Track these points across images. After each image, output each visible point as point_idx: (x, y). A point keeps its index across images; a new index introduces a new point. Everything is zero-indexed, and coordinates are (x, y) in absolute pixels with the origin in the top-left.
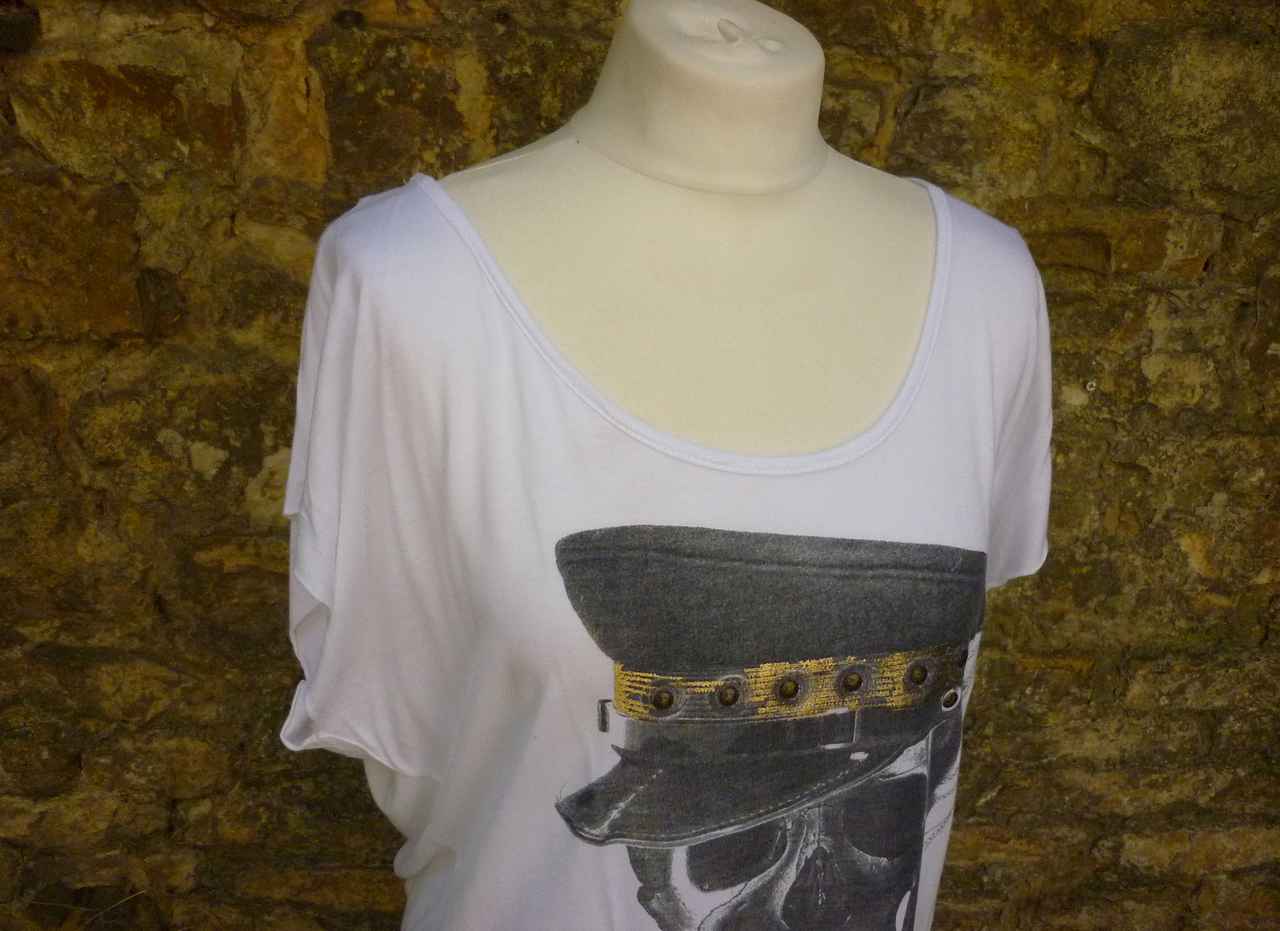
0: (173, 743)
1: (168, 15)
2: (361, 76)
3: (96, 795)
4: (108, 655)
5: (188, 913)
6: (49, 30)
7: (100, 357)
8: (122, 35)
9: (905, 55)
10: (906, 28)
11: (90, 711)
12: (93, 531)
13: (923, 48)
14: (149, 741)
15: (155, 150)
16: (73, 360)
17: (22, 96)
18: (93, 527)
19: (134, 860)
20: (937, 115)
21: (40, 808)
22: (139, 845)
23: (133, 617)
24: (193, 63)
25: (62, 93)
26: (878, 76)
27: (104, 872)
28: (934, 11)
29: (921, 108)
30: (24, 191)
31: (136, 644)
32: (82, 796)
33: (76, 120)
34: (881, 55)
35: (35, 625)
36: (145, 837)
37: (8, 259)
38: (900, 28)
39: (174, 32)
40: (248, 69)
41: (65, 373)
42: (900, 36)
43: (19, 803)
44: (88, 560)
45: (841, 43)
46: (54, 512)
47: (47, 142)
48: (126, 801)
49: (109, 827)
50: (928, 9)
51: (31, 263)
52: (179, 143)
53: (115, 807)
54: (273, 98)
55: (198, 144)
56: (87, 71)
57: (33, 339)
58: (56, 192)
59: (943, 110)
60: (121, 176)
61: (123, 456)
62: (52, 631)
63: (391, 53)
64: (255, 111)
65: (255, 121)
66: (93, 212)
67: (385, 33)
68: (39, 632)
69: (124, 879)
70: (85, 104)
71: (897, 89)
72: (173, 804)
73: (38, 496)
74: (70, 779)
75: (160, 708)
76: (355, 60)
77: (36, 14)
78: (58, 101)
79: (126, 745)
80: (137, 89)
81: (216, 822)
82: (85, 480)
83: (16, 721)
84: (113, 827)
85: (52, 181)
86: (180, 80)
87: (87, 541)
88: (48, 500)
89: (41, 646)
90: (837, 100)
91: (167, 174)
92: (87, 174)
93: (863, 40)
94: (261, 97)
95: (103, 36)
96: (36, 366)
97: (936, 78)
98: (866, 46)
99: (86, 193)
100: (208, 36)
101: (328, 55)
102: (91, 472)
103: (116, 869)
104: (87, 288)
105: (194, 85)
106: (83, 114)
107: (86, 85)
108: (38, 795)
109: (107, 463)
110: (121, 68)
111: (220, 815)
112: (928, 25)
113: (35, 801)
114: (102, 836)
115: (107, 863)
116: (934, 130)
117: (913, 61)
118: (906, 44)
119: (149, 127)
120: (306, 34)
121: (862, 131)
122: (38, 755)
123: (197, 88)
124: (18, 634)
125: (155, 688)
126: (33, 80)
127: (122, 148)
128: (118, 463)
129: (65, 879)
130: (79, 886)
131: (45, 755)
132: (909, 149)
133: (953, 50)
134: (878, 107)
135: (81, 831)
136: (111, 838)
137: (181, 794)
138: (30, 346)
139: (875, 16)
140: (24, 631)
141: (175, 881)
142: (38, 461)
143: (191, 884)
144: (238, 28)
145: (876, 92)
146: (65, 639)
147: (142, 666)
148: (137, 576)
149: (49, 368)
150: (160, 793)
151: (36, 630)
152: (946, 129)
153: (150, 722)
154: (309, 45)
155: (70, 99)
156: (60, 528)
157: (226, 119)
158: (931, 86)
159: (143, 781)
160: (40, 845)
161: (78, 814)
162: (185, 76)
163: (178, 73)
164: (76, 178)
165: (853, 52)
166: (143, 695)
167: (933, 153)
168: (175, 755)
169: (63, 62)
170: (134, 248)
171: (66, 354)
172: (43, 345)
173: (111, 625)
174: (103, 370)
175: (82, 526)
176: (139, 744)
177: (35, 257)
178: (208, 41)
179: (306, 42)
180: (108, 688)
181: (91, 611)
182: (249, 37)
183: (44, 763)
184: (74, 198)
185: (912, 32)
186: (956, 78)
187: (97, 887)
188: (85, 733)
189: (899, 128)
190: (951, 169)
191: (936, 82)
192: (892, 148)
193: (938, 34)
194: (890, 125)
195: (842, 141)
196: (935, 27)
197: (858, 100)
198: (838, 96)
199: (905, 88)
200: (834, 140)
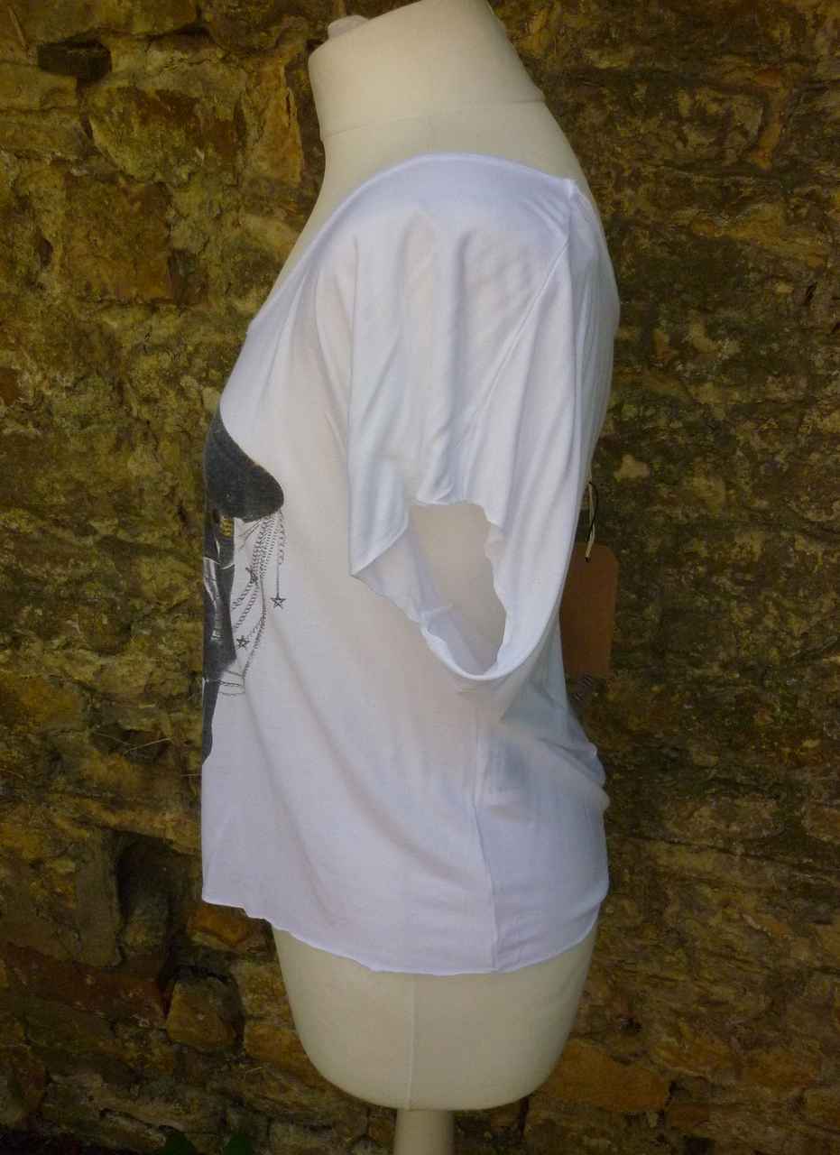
0: (190, 626)
1: (197, 50)
3: (140, 658)
4: (150, 550)
6: (117, 65)
7: (147, 319)
8: (161, 67)
9: (788, 61)
10: (788, 30)
11: (135, 592)
12: (139, 452)
13: (807, 53)
14: (174, 622)
15: (183, 156)
16: (130, 319)
17: (97, 117)
18: (139, 450)
19: (164, 714)
20: (819, 116)
21: (102, 661)
22: (169, 703)
23: (165, 522)
24: (208, 86)
25: (119, 113)
26: (766, 82)
27: (145, 720)
28: (816, 16)
29: (801, 112)
30: (94, 188)
31: (169, 544)
32: (130, 658)
33: (128, 133)
34: (766, 62)
35: (102, 520)
36: (172, 697)
37: (85, 239)
38: (782, 34)
39: (198, 63)
40: (248, 91)
41: (125, 328)
42: (782, 43)
43: (90, 656)
44: (135, 473)
45: (730, 52)
46: (113, 435)
47: (111, 150)
48: (159, 667)
49: (147, 685)
50: (809, 16)
51: (100, 243)
52: (198, 151)
53: (151, 670)
54: (268, 114)
55: (210, 151)
56: (134, 94)
57: (101, 302)
58: (114, 189)
59: (823, 112)
60: (159, 177)
61: (158, 395)
62: (114, 527)
64: (254, 124)
65: (253, 133)
66: (138, 205)
68: (103, 527)
69: (156, 727)
70: (133, 121)
71: (783, 93)
72: (192, 675)
73: (101, 422)
74: (123, 643)
75: (184, 597)
77: (108, 53)
78: (116, 119)
79: (161, 623)
80: (169, 108)
82: (135, 413)
83: (90, 593)
84: (149, 686)
85: (111, 180)
86: (197, 100)
87: (135, 460)
88: (109, 426)
89: (105, 538)
90: (721, 105)
91: (190, 175)
92: (137, 176)
93: (748, 48)
94: (259, 114)
95: (149, 68)
96: (105, 323)
97: (820, 82)
98: (750, 54)
99: (136, 189)
100: (221, 65)
101: (299, 78)
102: (139, 407)
103: (153, 720)
104: (135, 263)
105: (207, 104)
106: (133, 128)
107: (133, 104)
108: (102, 652)
109: (147, 400)
110: (158, 92)
112: (811, 31)
113: (100, 656)
114: (141, 690)
115: (148, 714)
116: (816, 132)
117: (796, 66)
118: (789, 50)
119: (177, 139)
120: (287, 60)
121: (745, 134)
122: (101, 621)
123: (209, 106)
124: (92, 527)
125: (179, 580)
126: (100, 102)
127: (160, 155)
128: (156, 401)
129: (120, 721)
130: (129, 727)
131: (105, 621)
132: (793, 150)
134: (761, 112)
135: (128, 684)
136: (148, 693)
137: (196, 667)
138: (100, 306)
139: (758, 24)
140: (96, 525)
141: (192, 736)
142: (104, 395)
144: (242, 59)
145: (762, 99)
146: (122, 535)
147: (171, 560)
148: (167, 490)
149: (115, 325)
150: (183, 664)
151: (103, 525)
152: (829, 131)
153: (177, 605)
154: (289, 69)
155: (124, 117)
156: (117, 447)
157: (230, 131)
158: (817, 88)
159: (171, 652)
160: (100, 690)
161: (125, 671)
162: (201, 97)
163: (196, 95)
164: (129, 178)
165: (743, 61)
166: (171, 585)
167: (816, 153)
168: (192, 636)
169: (119, 89)
170: (166, 233)
171: (125, 314)
172: (110, 306)
173: (153, 527)
174: (148, 327)
175: (133, 447)
176: (168, 624)
177: (103, 238)
178: (222, 70)
179: (286, 68)
180: (146, 576)
181: (137, 515)
182: (249, 65)
183: (104, 628)
184: (126, 193)
185: (794, 38)
187: (141, 731)
188: (134, 610)
189: (783, 131)
190: (834, 169)
191: (818, 86)
192: (778, 151)
193: (821, 40)
194: (776, 129)
195: (727, 144)
196: (816, 33)
197: (742, 104)
198: (721, 101)
199: (791, 92)
200: (720, 142)
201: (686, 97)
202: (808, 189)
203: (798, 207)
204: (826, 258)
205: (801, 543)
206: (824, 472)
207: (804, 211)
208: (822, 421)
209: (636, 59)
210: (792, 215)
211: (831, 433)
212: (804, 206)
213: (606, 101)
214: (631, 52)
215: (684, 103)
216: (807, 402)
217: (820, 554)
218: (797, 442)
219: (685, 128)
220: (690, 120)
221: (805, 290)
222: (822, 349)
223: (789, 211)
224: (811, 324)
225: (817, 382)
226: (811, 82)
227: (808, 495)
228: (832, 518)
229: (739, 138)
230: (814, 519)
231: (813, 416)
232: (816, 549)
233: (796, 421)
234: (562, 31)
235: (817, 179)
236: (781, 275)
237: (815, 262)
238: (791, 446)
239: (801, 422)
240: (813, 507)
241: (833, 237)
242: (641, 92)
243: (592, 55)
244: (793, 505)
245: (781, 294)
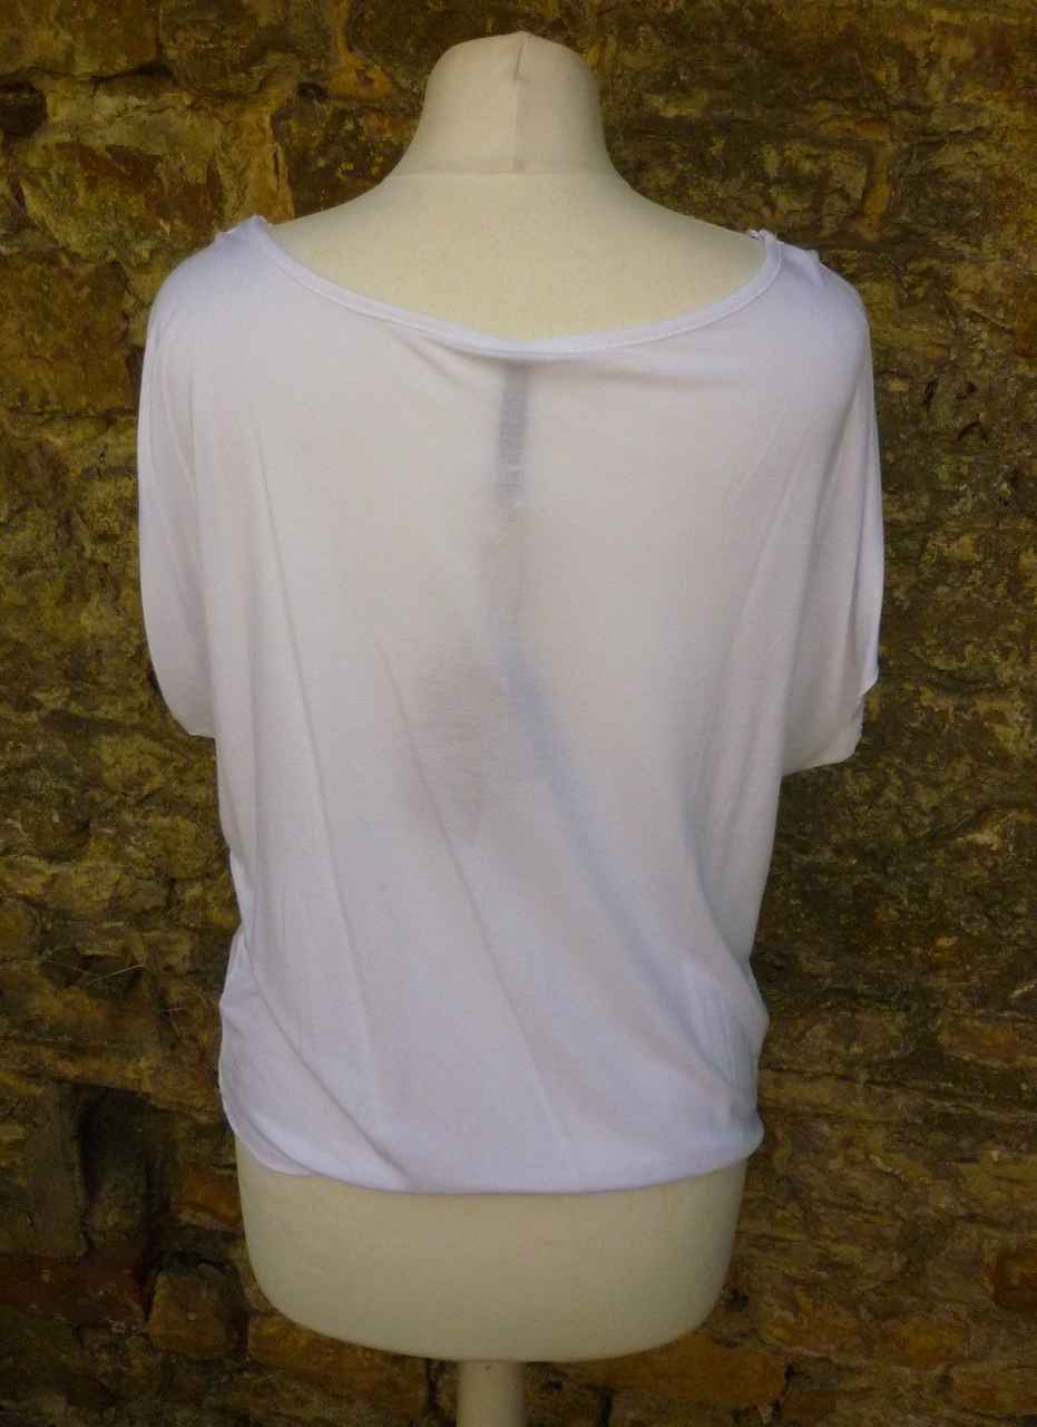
0: (166, 821)
1: (156, 95)
2: (322, 152)
3: (102, 864)
4: (112, 727)
5: (183, 994)
6: (55, 115)
7: (101, 433)
8: (112, 116)
9: (896, 108)
10: (895, 73)
11: (94, 781)
12: (95, 604)
13: (919, 101)
14: (145, 816)
15: (143, 228)
16: (79, 436)
17: (28, 179)
18: (96, 598)
19: (135, 935)
20: (935, 176)
21: (54, 869)
22: (141, 919)
23: (131, 691)
24: (173, 141)
25: (58, 174)
26: (870, 135)
27: (110, 943)
28: (928, 55)
29: (915, 168)
30: (29, 269)
31: (136, 718)
32: (90, 864)
33: (72, 200)
34: (868, 109)
35: (49, 691)
36: (144, 911)
37: (19, 335)
38: (888, 77)
39: (160, 111)
40: (225, 147)
41: (73, 447)
42: (888, 86)
43: (36, 863)
44: (90, 631)
45: (826, 98)
46: (61, 581)
47: (50, 221)
48: (127, 874)
49: (112, 898)
50: (920, 54)
51: (38, 340)
52: (161, 222)
53: (117, 877)
54: (251, 175)
55: (178, 222)
56: (79, 152)
57: (41, 414)
58: (55, 270)
59: (940, 170)
60: (113, 255)
61: (117, 530)
62: (64, 699)
63: (349, 126)
64: (233, 189)
65: (232, 198)
66: (87, 290)
67: (340, 105)
68: (52, 699)
69: (125, 950)
70: (77, 184)
71: (891, 148)
72: (172, 882)
73: (45, 567)
74: (80, 845)
75: (156, 785)
76: (314, 134)
77: (43, 98)
78: (55, 182)
79: (128, 818)
80: (123, 169)
81: (206, 906)
82: (88, 553)
83: (35, 783)
84: (116, 898)
85: (51, 259)
86: (158, 158)
87: (90, 613)
88: (57, 570)
89: (54, 712)
90: (816, 163)
91: (153, 253)
92: (84, 253)
93: (847, 93)
94: (239, 174)
95: (97, 118)
96: (47, 440)
97: (935, 133)
98: (849, 99)
99: (83, 271)
100: (189, 113)
101: (289, 130)
102: (94, 547)
103: (121, 941)
104: (84, 364)
105: (172, 163)
106: (76, 193)
107: (78, 165)
108: (52, 857)
109: (104, 537)
110: (109, 149)
111: (209, 898)
112: (923, 73)
113: (50, 862)
114: (105, 905)
115: (114, 934)
116: (932, 196)
117: (906, 115)
118: (897, 95)
119: (135, 207)
120: (274, 106)
121: (847, 198)
122: (50, 819)
123: (175, 166)
124: (34, 699)
125: (149, 763)
126: (34, 161)
127: (113, 227)
128: (116, 537)
129: (79, 945)
130: (89, 952)
131: (56, 819)
132: (905, 217)
133: (956, 100)
134: (865, 171)
135: (88, 897)
136: (115, 908)
137: (178, 873)
138: (40, 420)
139: (859, 64)
140: (40, 696)
141: (174, 960)
142: (48, 532)
143: (188, 965)
144: (215, 106)
145: (867, 154)
146: (75, 708)
147: (139, 740)
148: (132, 651)
149: (59, 442)
150: (158, 872)
151: (51, 697)
152: (947, 193)
153: (148, 797)
154: (275, 119)
155: (65, 180)
156: (65, 599)
157: (203, 197)
158: (933, 142)
159: (142, 855)
160: (52, 905)
161: (82, 880)
162: (165, 155)
163: (158, 152)
164: (74, 257)
165: (841, 108)
166: (140, 770)
167: (932, 221)
168: (168, 833)
169: (58, 145)
170: (123, 326)
171: (72, 429)
172: (52, 419)
173: (114, 698)
174: (102, 446)
175: (86, 598)
176: (138, 819)
177: (41, 332)
178: (190, 120)
179: (272, 117)
180: (107, 758)
181: (94, 683)
182: (226, 114)
183: (55, 827)
184: (71, 276)
185: (903, 80)
186: (959, 132)
187: (106, 956)
188: (93, 803)
189: (893, 194)
190: (956, 240)
191: (935, 139)
192: (886, 217)
193: (934, 83)
194: (883, 191)
195: (825, 211)
196: (930, 74)
197: (841, 161)
198: (816, 158)
199: (900, 147)
200: (816, 209)
201: (773, 153)
202: (924, 264)
203: (912, 286)
204: (948, 348)
205: (927, 696)
206: (952, 608)
207: (920, 292)
208: (949, 547)
209: (708, 108)
210: (906, 296)
211: (960, 561)
212: (920, 285)
213: (675, 158)
214: (704, 96)
215: (771, 162)
216: (932, 523)
217: (951, 709)
218: (919, 573)
219: (773, 191)
220: (778, 181)
221: (924, 387)
222: (947, 459)
223: (902, 291)
224: (932, 428)
225: (943, 498)
226: (924, 132)
227: (936, 636)
228: (964, 665)
229: (839, 204)
230: (942, 668)
231: (938, 541)
232: (947, 703)
233: (918, 547)
234: (619, 72)
235: (935, 252)
236: (895, 370)
237: (938, 353)
238: (913, 579)
239: (923, 549)
240: (941, 652)
241: (956, 323)
242: (718, 146)
243: (657, 101)
244: (916, 649)
245: (893, 393)
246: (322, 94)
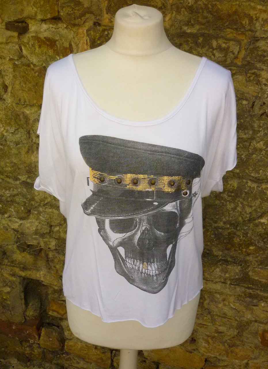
0: (50, 210)
1: (57, 24)
2: (99, 39)
3: (33, 221)
5: (53, 255)
6: (31, 29)
7: (39, 110)
8: (46, 30)
9: (247, 31)
10: (247, 23)
11: (33, 199)
12: (35, 154)
13: (253, 28)
14: (45, 209)
15: (52, 58)
16: (33, 111)
17: (24, 45)
19: (41, 239)
20: (257, 48)
21: (21, 222)
22: (43, 235)
24: (61, 36)
25: (32, 44)
26: (240, 37)
27: (35, 241)
28: (256, 17)
29: (251, 47)
30: (23, 68)
32: (30, 221)
33: (34, 51)
34: (240, 31)
35: (22, 176)
36: (44, 234)
37: (19, 84)
38: (245, 22)
39: (58, 29)
40: (74, 38)
41: (31, 113)
42: (245, 25)
43: (17, 220)
44: (33, 160)
45: (229, 28)
46: (27, 148)
47: (29, 56)
48: (40, 224)
49: (36, 230)
50: (254, 17)
51: (24, 86)
52: (57, 57)
53: (37, 224)
54: (80, 45)
55: (61, 56)
56: (37, 38)
57: (24, 105)
58: (29, 68)
59: (258, 47)
60: (44, 65)
62: (26, 178)
63: (106, 33)
64: (75, 48)
65: (75, 51)
66: (37, 74)
67: (105, 28)
68: (23, 178)
69: (38, 243)
70: (36, 47)
71: (245, 41)
72: (51, 226)
73: (23, 144)
74: (28, 216)
75: (49, 201)
76: (97, 35)
77: (28, 25)
78: (31, 46)
80: (48, 43)
81: (60, 232)
82: (34, 141)
83: (17, 200)
84: (37, 230)
85: (29, 66)
86: (57, 40)
88: (26, 145)
89: (23, 181)
90: (226, 45)
92: (37, 64)
93: (235, 27)
94: (77, 45)
95: (42, 30)
96: (25, 112)
98: (235, 28)
99: (36, 69)
100: (65, 29)
101: (91, 34)
102: (35, 139)
103: (37, 241)
104: (35, 92)
105: (60, 42)
106: (36, 49)
107: (37, 41)
108: (21, 219)
110: (45, 38)
111: (61, 230)
112: (255, 22)
113: (20, 220)
114: (34, 231)
115: (35, 239)
116: (256, 53)
117: (250, 32)
118: (248, 27)
119: (50, 53)
120: (87, 28)
121: (234, 54)
122: (21, 209)
123: (61, 42)
124: (19, 178)
125: (47, 195)
126: (25, 40)
127: (44, 58)
129: (26, 241)
130: (29, 244)
131: (22, 209)
132: (248, 59)
133: (263, 29)
134: (239, 47)
135: (29, 229)
136: (36, 232)
137: (53, 224)
138: (24, 106)
139: (238, 19)
140: (20, 177)
141: (50, 247)
142: (24, 135)
143: (54, 248)
144: (72, 27)
145: (239, 42)
146: (29, 181)
149: (28, 112)
150: (48, 223)
152: (260, 53)
153: (46, 204)
154: (87, 31)
155: (33, 45)
156: (28, 152)
157: (68, 50)
158: (256, 39)
159: (44, 219)
160: (20, 231)
161: (29, 225)
162: (59, 39)
163: (57, 39)
164: (34, 65)
165: (233, 31)
166: (45, 197)
167: (256, 60)
168: (51, 213)
169: (32, 36)
171: (32, 109)
172: (26, 106)
174: (39, 113)
175: (33, 152)
176: (43, 210)
177: (25, 84)
178: (65, 31)
180: (36, 194)
181: (34, 174)
182: (74, 29)
183: (22, 211)
184: (33, 70)
185: (249, 24)
186: (263, 37)
187: (33, 245)
188: (32, 205)
189: (246, 53)
190: (261, 65)
191: (257, 39)
192: (244, 59)
193: (258, 24)
194: (243, 52)
195: (228, 57)
196: (256, 22)
197: (233, 44)
198: (226, 43)
199: (248, 41)
200: (225, 56)
201: (215, 42)
202: (253, 71)
203: (250, 77)
204: (258, 93)
205: (250, 183)
206: (257, 161)
207: (252, 78)
208: (257, 144)
209: (199, 30)
210: (248, 79)
211: (259, 148)
212: (252, 76)
213: (189, 43)
214: (197, 27)
215: (214, 44)
216: (252, 139)
217: (256, 187)
218: (249, 151)
219: (215, 52)
220: (216, 49)
221: (252, 103)
222: (257, 122)
223: (247, 78)
224: (253, 114)
225: (255, 132)
226: (254, 38)
227: (252, 168)
228: (259, 175)
229: (232, 55)
230: (253, 176)
231: (254, 143)
232: (254, 185)
233: (248, 144)
234: (176, 20)
235: (256, 68)
236: (244, 98)
237: (256, 94)
238: (247, 153)
239: (250, 145)
240: (253, 172)
241: (261, 87)
242: (201, 40)
243: (185, 28)
244: (247, 171)
245: (244, 104)
246: (99, 25)
